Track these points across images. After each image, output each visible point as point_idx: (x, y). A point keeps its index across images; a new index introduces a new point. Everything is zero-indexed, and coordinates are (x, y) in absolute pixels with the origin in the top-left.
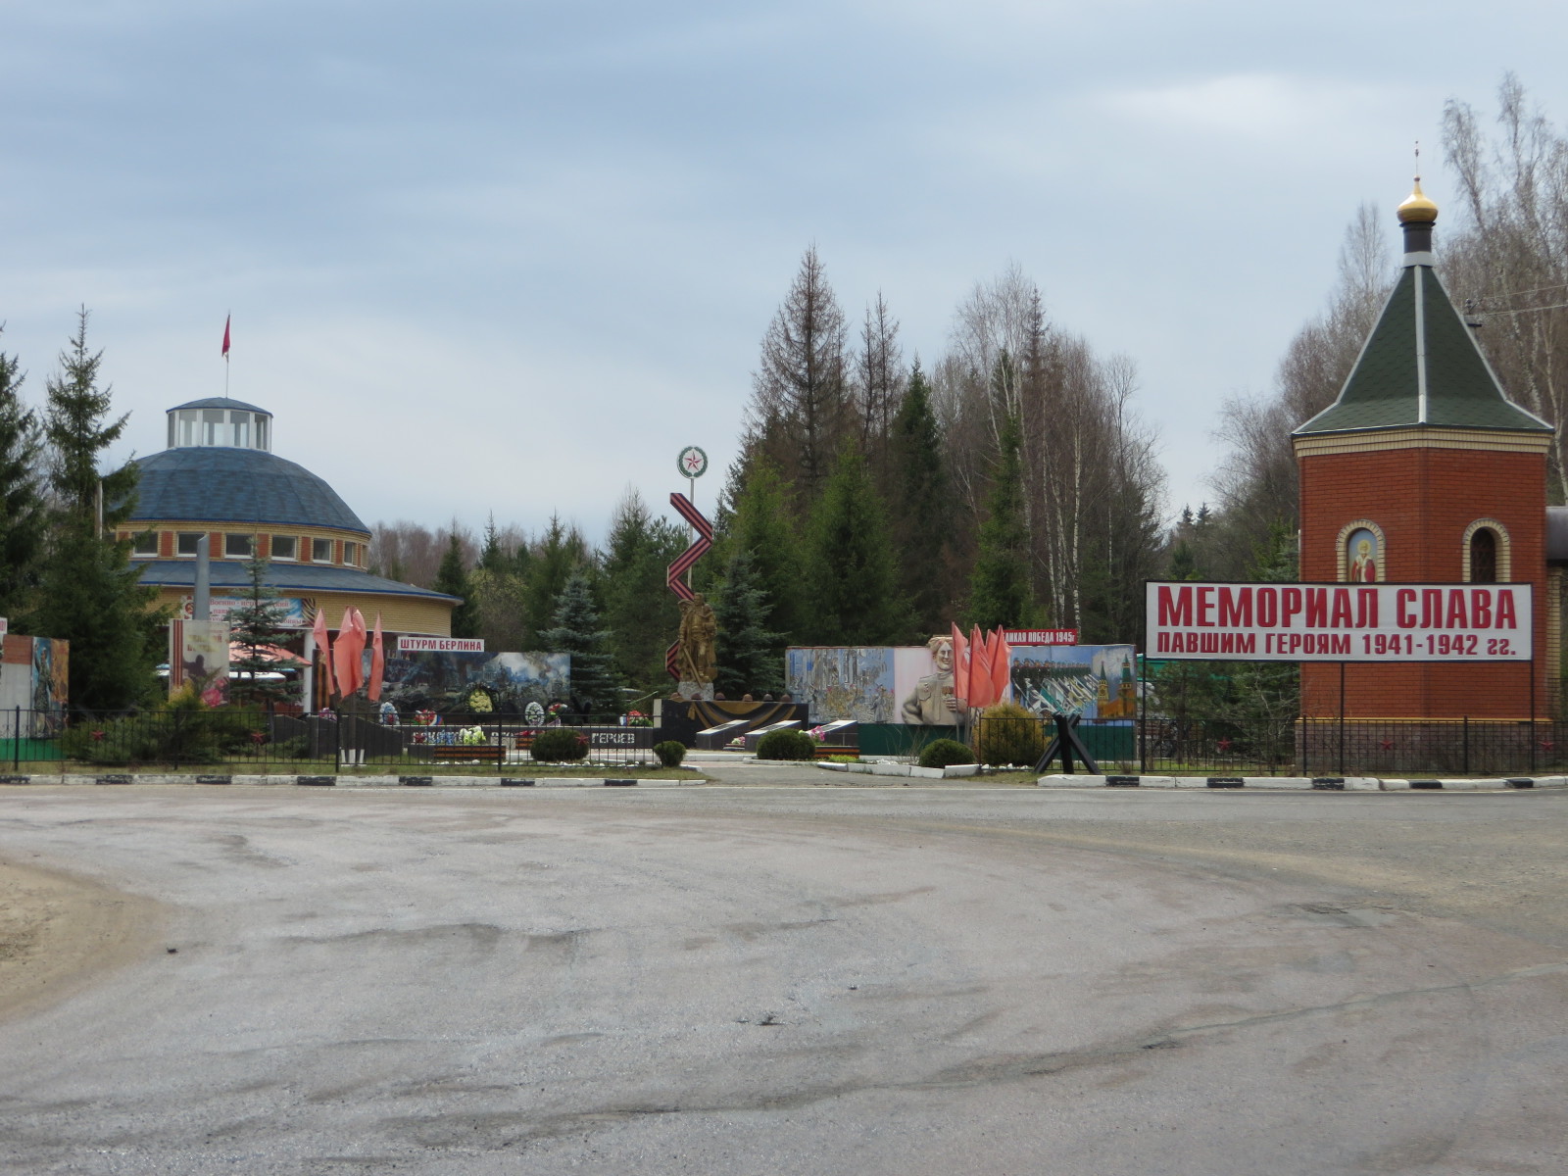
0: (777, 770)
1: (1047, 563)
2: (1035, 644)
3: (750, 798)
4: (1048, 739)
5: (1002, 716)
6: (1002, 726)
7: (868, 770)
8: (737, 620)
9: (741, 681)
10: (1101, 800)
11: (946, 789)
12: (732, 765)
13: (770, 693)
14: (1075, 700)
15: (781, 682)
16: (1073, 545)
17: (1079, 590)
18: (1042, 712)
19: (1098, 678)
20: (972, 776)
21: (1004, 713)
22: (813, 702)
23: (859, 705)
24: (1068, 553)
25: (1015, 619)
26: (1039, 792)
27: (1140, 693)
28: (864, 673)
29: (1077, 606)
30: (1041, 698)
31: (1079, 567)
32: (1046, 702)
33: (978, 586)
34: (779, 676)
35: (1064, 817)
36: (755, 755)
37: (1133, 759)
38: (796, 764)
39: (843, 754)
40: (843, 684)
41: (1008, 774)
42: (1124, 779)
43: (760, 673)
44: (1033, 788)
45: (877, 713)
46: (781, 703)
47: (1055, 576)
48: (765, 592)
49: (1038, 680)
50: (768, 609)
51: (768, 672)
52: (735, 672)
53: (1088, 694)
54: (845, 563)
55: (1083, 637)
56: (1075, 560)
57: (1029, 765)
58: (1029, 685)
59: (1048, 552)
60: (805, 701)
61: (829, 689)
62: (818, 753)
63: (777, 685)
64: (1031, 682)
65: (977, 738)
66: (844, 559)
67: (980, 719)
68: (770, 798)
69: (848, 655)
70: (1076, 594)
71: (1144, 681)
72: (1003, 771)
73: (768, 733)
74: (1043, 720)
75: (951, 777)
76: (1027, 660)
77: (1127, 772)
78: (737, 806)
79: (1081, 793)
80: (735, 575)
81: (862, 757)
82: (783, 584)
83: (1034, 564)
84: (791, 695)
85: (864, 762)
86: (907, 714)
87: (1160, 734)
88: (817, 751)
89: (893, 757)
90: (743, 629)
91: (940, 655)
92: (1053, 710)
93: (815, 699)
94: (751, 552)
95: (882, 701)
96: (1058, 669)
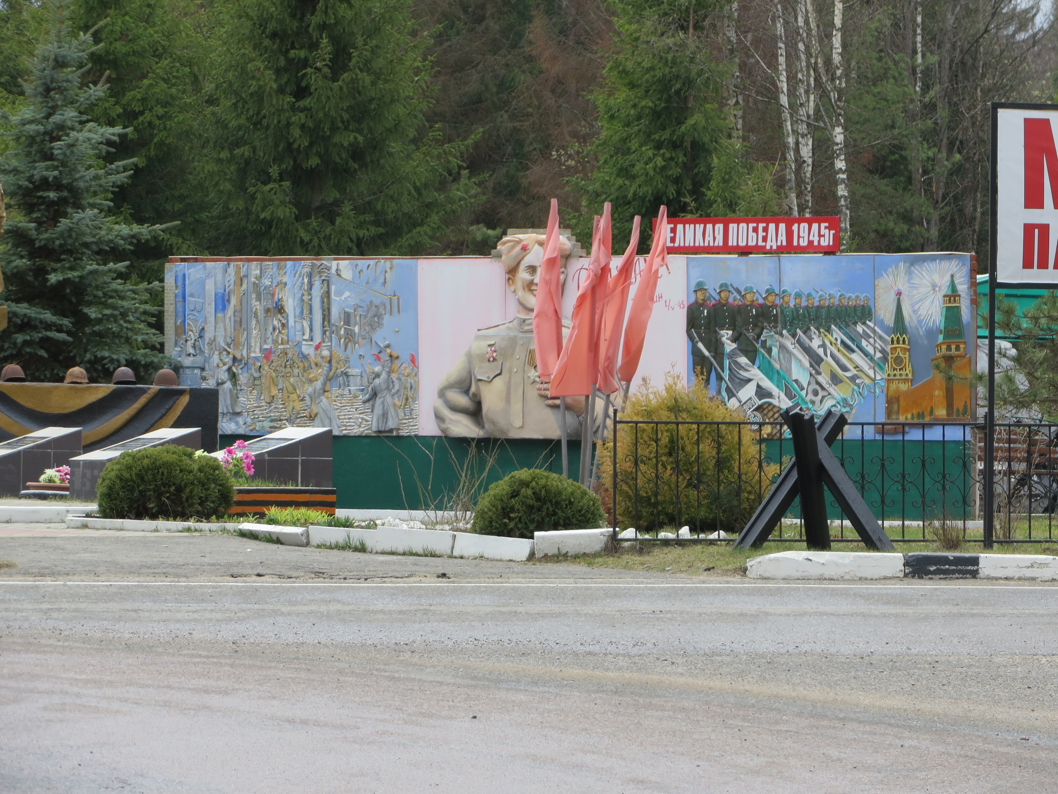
0: (144, 542)
1: (772, 62)
2: (745, 251)
3: (82, 606)
4: (772, 470)
5: (665, 415)
6: (665, 439)
7: (355, 542)
8: (52, 195)
9: (62, 336)
10: (891, 609)
11: (536, 584)
12: (40, 530)
13: (129, 364)
14: (835, 379)
15: (155, 339)
16: (833, 25)
17: (845, 128)
18: (759, 409)
19: (887, 330)
20: (596, 555)
21: (670, 409)
22: (228, 385)
23: (335, 391)
24: (821, 41)
25: (696, 192)
26: (750, 592)
27: (982, 364)
28: (347, 318)
29: (840, 164)
30: (755, 373)
31: (846, 75)
32: (767, 384)
33: (612, 117)
34: (150, 325)
35: (805, 647)
36: (94, 507)
37: (965, 516)
38: (189, 530)
39: (298, 504)
40: (299, 344)
41: (678, 551)
42: (945, 560)
43: (107, 318)
44: (736, 582)
45: (378, 410)
46: (155, 388)
47: (792, 93)
48: (118, 129)
49: (751, 335)
50: (125, 169)
51: (124, 315)
52: (48, 316)
53: (865, 367)
54: (305, 63)
55: (855, 235)
56: (837, 59)
57: (729, 528)
58: (729, 346)
59: (775, 39)
60: (210, 384)
61: (267, 354)
62: (239, 503)
63: (146, 345)
64: (734, 340)
65: (608, 468)
66: (302, 54)
67: (615, 422)
68: (129, 605)
69: (310, 276)
70: (839, 135)
71: (992, 338)
72: (666, 543)
73: (123, 456)
74: (761, 425)
75: (546, 558)
76: (724, 287)
77: (952, 544)
78: (51, 623)
79: (845, 594)
80: (48, 90)
81: (341, 513)
82: (160, 111)
83: (742, 67)
84: (177, 368)
85: (347, 524)
86: (447, 413)
87: (1028, 460)
88: (236, 498)
89: (414, 513)
90: (65, 215)
91: (523, 275)
92: (784, 403)
93: (233, 377)
94: (83, 37)
95: (389, 383)
96: (796, 308)
